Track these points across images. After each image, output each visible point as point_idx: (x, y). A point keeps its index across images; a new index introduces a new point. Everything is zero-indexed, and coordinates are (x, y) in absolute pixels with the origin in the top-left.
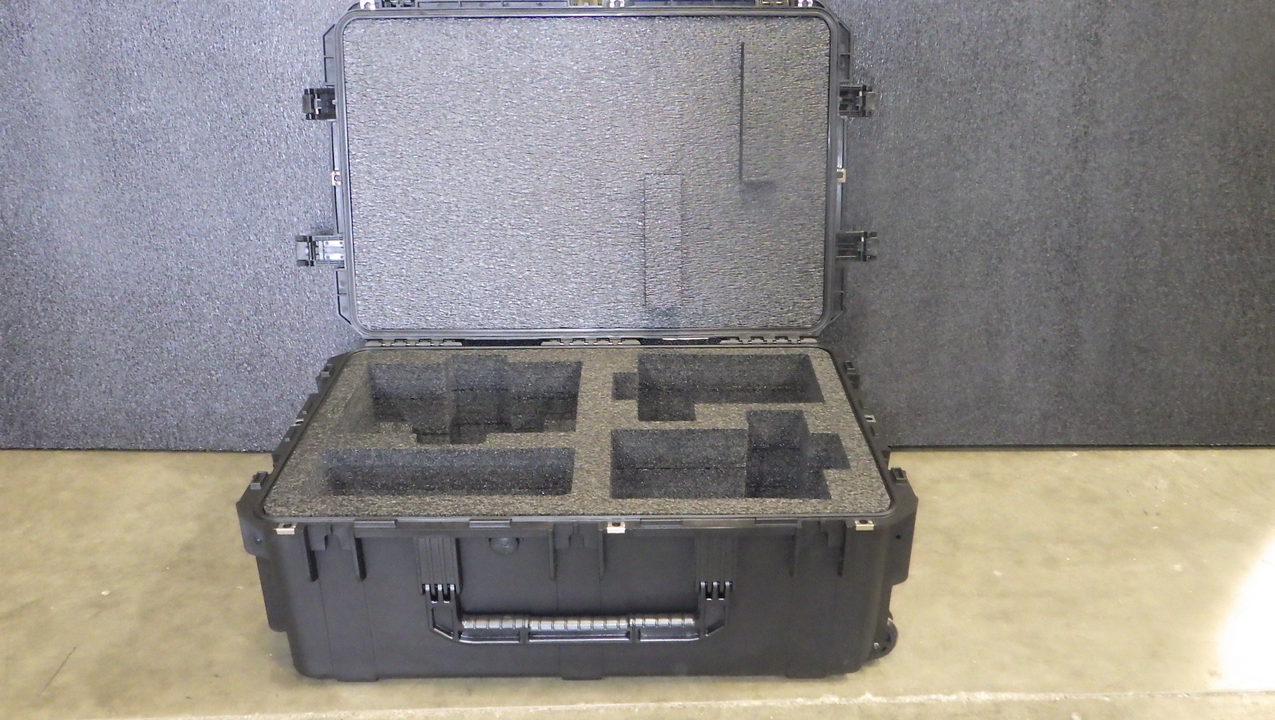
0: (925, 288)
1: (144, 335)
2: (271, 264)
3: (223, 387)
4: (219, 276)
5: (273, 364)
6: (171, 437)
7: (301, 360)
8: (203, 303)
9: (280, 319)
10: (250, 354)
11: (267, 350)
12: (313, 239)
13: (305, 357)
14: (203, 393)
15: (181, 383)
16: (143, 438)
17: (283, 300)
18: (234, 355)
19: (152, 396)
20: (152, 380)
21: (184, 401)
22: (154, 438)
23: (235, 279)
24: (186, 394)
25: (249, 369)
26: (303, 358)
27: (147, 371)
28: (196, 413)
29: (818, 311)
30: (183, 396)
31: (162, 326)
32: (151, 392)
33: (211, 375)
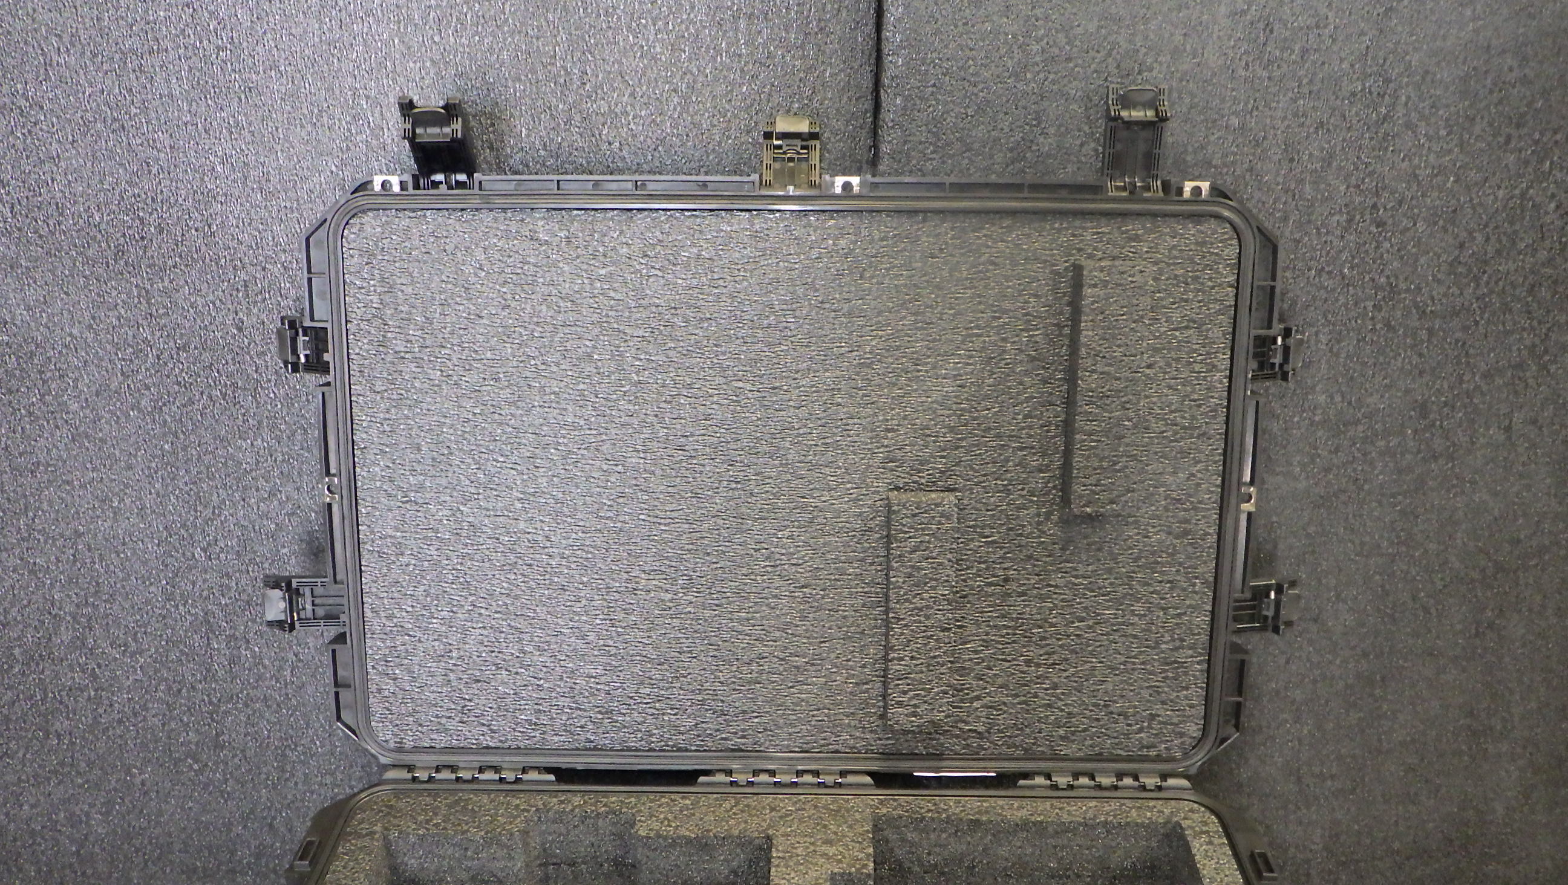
0: (1365, 655)
1: (17, 707)
2: (230, 598)
3: (153, 795)
4: (142, 617)
5: (236, 760)
6: (67, 872)
7: (284, 755)
8: (115, 659)
9: (246, 689)
10: (197, 744)
11: (226, 738)
12: (294, 585)
13: (292, 750)
14: (119, 804)
15: (81, 786)
16: (20, 870)
17: (254, 657)
18: (170, 744)
19: (32, 806)
20: (32, 781)
21: (87, 815)
22: (39, 871)
23: (170, 621)
24: (89, 804)
25: (196, 767)
26: (288, 752)
27: (24, 765)
28: (107, 834)
29: (1193, 729)
30: (86, 808)
31: (46, 696)
32: (32, 801)
33: (133, 776)
